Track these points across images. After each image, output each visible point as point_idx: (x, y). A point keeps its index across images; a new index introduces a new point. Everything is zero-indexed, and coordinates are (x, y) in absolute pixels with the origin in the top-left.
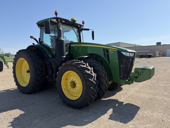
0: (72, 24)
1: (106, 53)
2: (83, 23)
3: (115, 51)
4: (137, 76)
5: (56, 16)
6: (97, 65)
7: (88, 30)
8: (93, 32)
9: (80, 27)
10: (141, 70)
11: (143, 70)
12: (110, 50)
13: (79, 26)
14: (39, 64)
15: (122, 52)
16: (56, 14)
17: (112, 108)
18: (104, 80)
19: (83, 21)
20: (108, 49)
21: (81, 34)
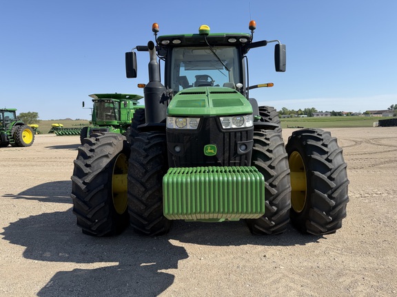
2: (252, 28)
5: (156, 35)
7: (263, 43)
9: (239, 42)
13: (233, 40)
16: (155, 31)
19: (251, 23)
21: (244, 60)
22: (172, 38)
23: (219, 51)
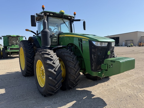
0: (61, 16)
1: (80, 43)
2: (75, 14)
3: (87, 40)
4: (107, 69)
5: (43, 10)
6: (69, 55)
7: (79, 20)
8: (84, 23)
9: (71, 18)
10: (110, 62)
11: (112, 62)
12: (83, 40)
13: (69, 18)
14: (31, 53)
15: (93, 42)
16: (43, 8)
17: (75, 101)
18: (73, 71)
19: (75, 13)
20: (82, 39)
21: (72, 25)
22: (50, 13)
23: (65, 20)
